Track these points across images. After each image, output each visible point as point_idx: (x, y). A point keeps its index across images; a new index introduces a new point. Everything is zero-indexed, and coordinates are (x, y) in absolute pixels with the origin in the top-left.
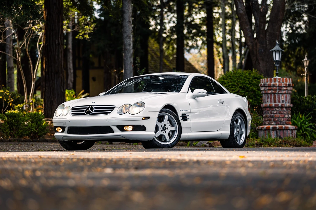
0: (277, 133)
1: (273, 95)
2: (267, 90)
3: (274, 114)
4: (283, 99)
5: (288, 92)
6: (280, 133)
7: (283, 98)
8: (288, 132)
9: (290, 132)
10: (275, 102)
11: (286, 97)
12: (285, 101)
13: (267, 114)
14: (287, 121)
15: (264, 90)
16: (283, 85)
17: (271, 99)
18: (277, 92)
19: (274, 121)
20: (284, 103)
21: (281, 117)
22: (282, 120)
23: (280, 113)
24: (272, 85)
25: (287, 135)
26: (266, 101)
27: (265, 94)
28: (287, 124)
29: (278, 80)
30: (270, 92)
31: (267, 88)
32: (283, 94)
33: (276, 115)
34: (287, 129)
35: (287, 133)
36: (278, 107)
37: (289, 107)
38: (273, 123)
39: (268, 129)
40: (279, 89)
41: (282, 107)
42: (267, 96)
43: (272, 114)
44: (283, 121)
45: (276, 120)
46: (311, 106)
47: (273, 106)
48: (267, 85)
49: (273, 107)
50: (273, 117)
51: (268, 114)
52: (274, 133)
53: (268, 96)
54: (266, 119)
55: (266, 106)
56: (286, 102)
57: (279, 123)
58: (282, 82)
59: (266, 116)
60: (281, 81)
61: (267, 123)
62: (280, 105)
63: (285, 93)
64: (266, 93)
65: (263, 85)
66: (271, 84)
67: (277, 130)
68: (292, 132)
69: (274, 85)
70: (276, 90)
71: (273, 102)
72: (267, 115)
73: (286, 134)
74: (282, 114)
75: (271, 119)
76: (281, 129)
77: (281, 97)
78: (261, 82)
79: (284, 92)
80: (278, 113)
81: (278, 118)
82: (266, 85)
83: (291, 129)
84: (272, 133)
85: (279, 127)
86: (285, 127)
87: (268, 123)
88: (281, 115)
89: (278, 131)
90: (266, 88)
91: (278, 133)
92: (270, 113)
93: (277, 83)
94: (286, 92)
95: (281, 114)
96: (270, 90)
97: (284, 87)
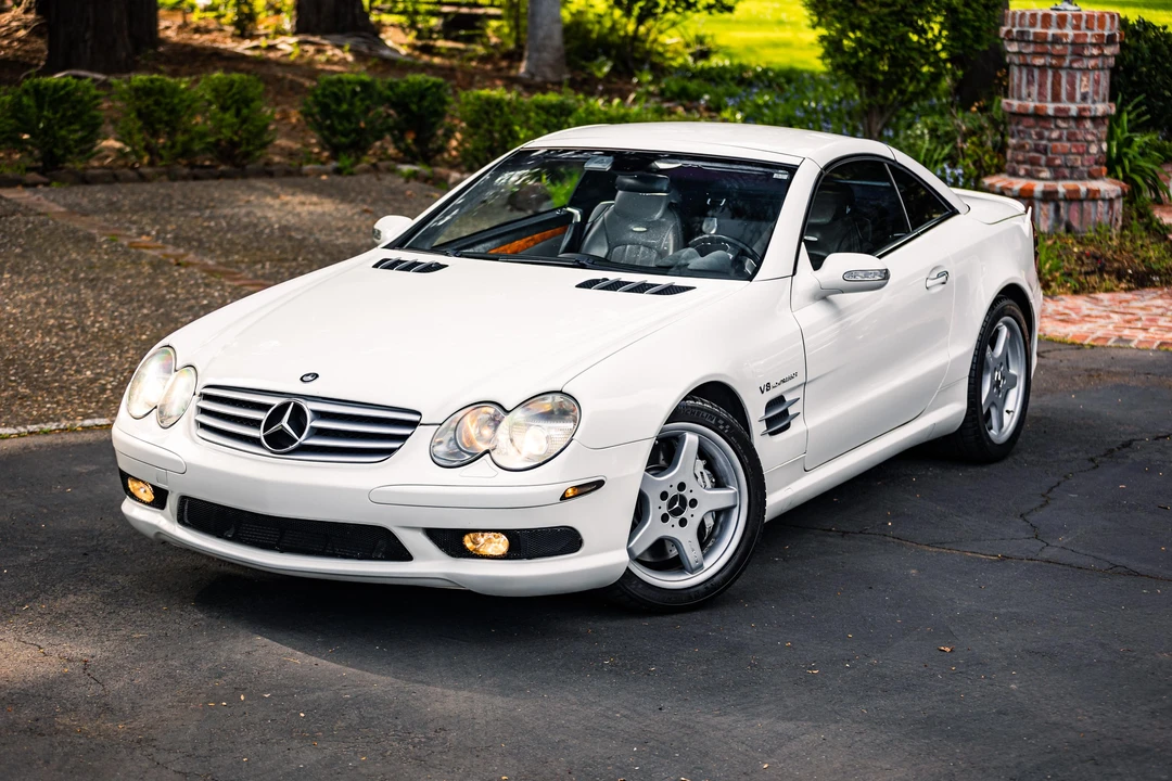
0: (1057, 209)
1: (1050, 73)
2: (1028, 54)
3: (1050, 140)
4: (1086, 89)
5: (1103, 62)
6: (1068, 212)
7: (1086, 86)
8: (1097, 207)
9: (1102, 207)
10: (1056, 98)
11: (1097, 82)
12: (1091, 94)
13: (1023, 139)
14: (1095, 167)
15: (1019, 53)
16: (1088, 40)
17: (1042, 86)
18: (1066, 63)
19: (1050, 165)
20: (1090, 101)
21: (1073, 154)
22: (1079, 162)
23: (1071, 137)
24: (1050, 39)
25: (1093, 217)
26: (1024, 92)
27: (1020, 66)
28: (1092, 177)
29: (1074, 22)
30: (1039, 61)
31: (1031, 48)
32: (1085, 71)
33: (1058, 144)
34: (1093, 196)
35: (1093, 210)
36: (1067, 118)
37: (1104, 117)
38: (1046, 174)
39: (1026, 196)
40: (1073, 53)
41: (1080, 118)
42: (1028, 75)
43: (1044, 142)
44: (1081, 168)
45: (1058, 162)
46: (1132, 57)
47: (1051, 112)
48: (1031, 38)
49: (1046, 118)
50: (1045, 151)
51: (1029, 141)
52: (1048, 210)
53: (1030, 74)
54: (1020, 158)
55: (1022, 111)
56: (1096, 98)
57: (1067, 172)
58: (1087, 28)
59: (1021, 147)
60: (1083, 25)
61: (1022, 172)
62: (1074, 109)
63: (1095, 68)
64: (1027, 65)
65: (1015, 34)
66: (1046, 34)
67: (1061, 200)
68: (1111, 207)
69: (1057, 40)
70: (1061, 57)
71: (1049, 98)
72: (1022, 142)
73: (1089, 214)
74: (1077, 141)
75: (1039, 159)
76: (1074, 196)
77: (1078, 82)
78: (1010, 21)
79: (1092, 63)
80: (1064, 138)
81: (1063, 157)
82: (1026, 38)
83: (1107, 197)
84: (1041, 209)
85: (1069, 191)
86: (1088, 191)
87: (1026, 170)
88: (1075, 147)
89: (1062, 204)
90: (1025, 48)
91: (1062, 211)
92: (1034, 137)
93: (1070, 32)
94: (1096, 64)
95: (1075, 143)
96: (1041, 54)
97: (1094, 45)
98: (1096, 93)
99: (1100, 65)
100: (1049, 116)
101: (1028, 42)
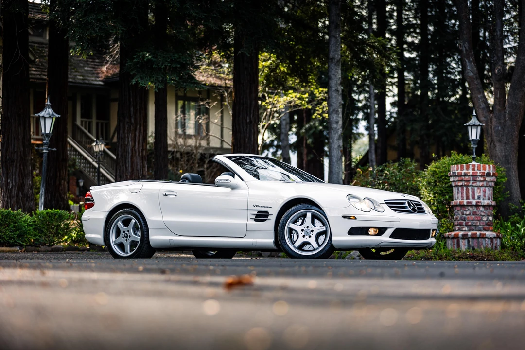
0: (468, 242)
1: (465, 188)
2: (457, 181)
3: (466, 215)
4: (480, 194)
5: (487, 184)
6: (473, 243)
9: (488, 241)
10: (468, 198)
11: (484, 192)
12: (482, 196)
13: (457, 215)
14: (486, 226)
15: (454, 181)
16: (478, 174)
17: (462, 193)
18: (470, 184)
19: (467, 225)
20: (481, 199)
21: (476, 220)
22: (478, 224)
23: (475, 213)
24: (463, 174)
25: (484, 245)
26: (457, 196)
27: (455, 186)
28: (485, 230)
29: (472, 167)
30: (460, 184)
32: (479, 187)
33: (469, 216)
34: (483, 237)
35: (484, 242)
36: (472, 206)
37: (489, 206)
38: (465, 229)
39: (456, 237)
40: (473, 180)
41: (477, 206)
43: (464, 216)
44: (480, 226)
45: (469, 223)
47: (465, 203)
50: (464, 219)
51: (459, 216)
52: (465, 242)
53: (458, 189)
54: (457, 223)
55: (456, 204)
56: (484, 198)
57: (474, 228)
58: (478, 170)
59: (457, 219)
60: (476, 169)
62: (474, 202)
63: (482, 186)
65: (452, 174)
67: (469, 238)
68: (492, 242)
69: (465, 175)
70: (468, 181)
71: (465, 198)
73: (482, 244)
74: (477, 215)
75: (462, 222)
76: (474, 236)
77: (476, 192)
79: (481, 184)
80: (472, 214)
81: (472, 222)
82: (455, 175)
83: (489, 237)
84: (462, 242)
85: (472, 234)
86: (480, 234)
87: (458, 228)
88: (476, 217)
90: (455, 179)
91: (470, 243)
92: (461, 214)
93: (471, 171)
94: (483, 184)
96: (461, 181)
97: (481, 176)
98: (484, 196)
99: (485, 185)
100: (465, 205)
101: (456, 176)
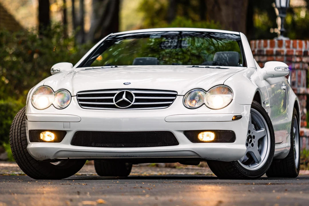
2: (264, 62)
4: (294, 80)
5: (303, 66)
7: (294, 78)
9: (306, 141)
11: (300, 76)
12: (297, 82)
14: (301, 121)
16: (294, 53)
20: (296, 86)
24: (274, 53)
29: (286, 44)
31: (265, 59)
32: (293, 70)
34: (301, 135)
37: (305, 94)
40: (287, 61)
48: (265, 53)
56: (299, 84)
58: (294, 47)
60: (291, 46)
63: (298, 68)
65: (256, 52)
66: (272, 51)
69: (278, 53)
78: (253, 46)
79: (296, 66)
82: (262, 53)
83: (307, 136)
93: (285, 49)
97: (297, 56)
98: (300, 81)
99: (301, 67)
101: (263, 56)
